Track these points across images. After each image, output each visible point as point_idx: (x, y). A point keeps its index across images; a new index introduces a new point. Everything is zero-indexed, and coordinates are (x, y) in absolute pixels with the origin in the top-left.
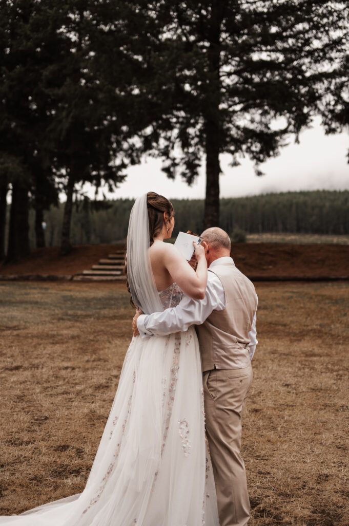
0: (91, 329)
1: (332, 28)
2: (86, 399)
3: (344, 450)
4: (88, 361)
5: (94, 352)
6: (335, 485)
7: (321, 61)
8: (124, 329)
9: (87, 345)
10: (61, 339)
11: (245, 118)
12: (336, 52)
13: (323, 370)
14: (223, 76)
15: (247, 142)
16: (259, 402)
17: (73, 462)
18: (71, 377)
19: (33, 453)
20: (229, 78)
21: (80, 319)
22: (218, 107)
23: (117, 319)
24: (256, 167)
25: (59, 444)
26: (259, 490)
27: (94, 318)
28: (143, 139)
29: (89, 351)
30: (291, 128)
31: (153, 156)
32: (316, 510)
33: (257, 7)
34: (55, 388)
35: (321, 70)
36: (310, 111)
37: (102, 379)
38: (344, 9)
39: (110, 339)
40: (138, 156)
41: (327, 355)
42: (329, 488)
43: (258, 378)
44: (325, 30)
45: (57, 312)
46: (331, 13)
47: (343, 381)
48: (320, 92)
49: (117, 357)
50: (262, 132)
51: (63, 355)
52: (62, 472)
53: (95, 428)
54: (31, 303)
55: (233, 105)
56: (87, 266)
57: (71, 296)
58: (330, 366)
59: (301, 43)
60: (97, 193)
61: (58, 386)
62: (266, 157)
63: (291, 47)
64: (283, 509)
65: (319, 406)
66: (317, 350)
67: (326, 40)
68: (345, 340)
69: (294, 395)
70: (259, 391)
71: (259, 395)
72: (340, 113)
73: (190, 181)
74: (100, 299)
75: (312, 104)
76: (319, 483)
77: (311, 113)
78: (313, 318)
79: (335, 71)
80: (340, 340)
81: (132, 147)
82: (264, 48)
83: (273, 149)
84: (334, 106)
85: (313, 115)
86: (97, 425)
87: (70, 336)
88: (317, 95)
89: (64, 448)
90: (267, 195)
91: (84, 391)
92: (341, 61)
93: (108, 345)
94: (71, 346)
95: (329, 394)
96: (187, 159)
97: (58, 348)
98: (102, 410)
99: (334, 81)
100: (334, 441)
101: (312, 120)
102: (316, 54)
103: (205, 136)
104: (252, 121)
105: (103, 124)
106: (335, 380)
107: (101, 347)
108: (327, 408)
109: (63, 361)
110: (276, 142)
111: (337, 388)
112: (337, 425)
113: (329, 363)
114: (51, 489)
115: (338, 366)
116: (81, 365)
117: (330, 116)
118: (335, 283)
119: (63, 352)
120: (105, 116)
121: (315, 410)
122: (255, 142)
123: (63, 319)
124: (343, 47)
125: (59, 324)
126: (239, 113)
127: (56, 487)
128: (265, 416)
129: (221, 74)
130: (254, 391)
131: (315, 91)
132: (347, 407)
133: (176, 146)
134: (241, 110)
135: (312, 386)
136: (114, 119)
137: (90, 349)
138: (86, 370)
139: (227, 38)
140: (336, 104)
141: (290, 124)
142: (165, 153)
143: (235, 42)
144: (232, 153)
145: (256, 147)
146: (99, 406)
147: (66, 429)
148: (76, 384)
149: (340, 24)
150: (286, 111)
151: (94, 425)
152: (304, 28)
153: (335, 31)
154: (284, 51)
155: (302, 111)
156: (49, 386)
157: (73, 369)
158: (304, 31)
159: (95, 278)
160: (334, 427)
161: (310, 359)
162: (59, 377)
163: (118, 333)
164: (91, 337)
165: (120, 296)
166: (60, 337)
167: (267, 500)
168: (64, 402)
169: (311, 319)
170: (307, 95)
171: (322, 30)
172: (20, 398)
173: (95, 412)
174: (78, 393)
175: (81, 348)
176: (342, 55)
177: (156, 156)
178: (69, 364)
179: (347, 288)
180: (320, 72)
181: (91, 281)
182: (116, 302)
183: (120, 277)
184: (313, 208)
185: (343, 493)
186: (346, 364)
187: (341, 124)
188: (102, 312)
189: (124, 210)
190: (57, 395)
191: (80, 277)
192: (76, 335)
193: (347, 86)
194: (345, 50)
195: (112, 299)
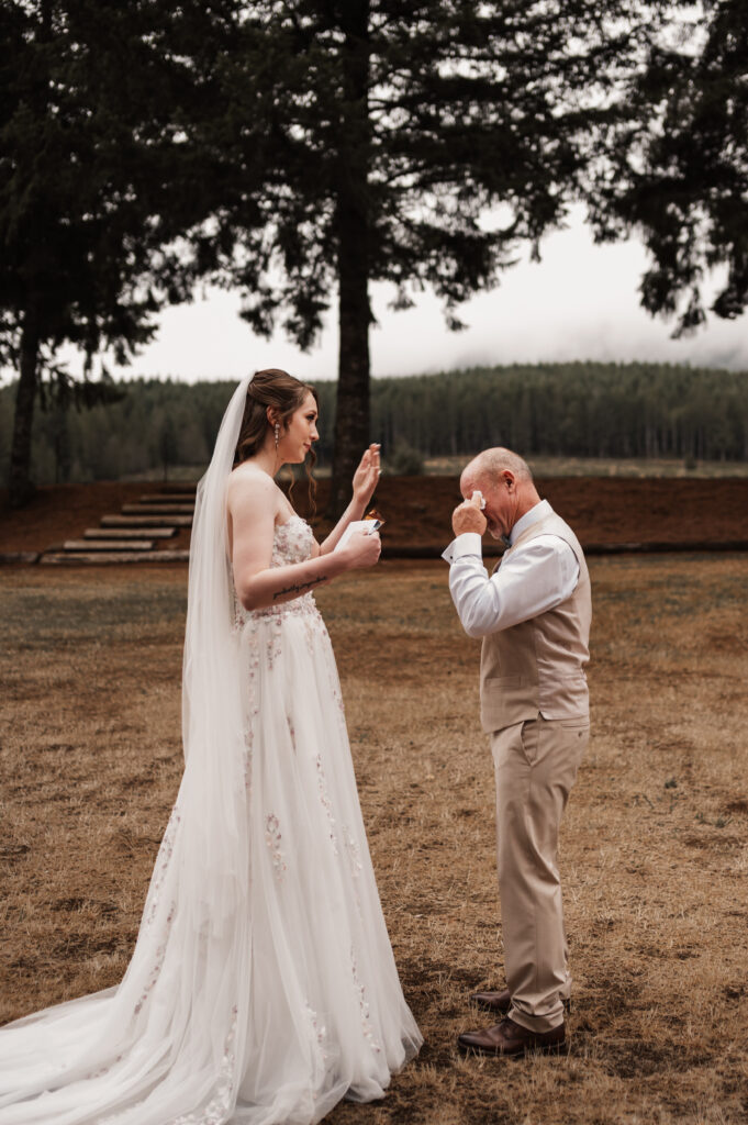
0: (98, 666)
1: (609, 14)
2: (106, 807)
3: (642, 874)
4: (99, 732)
5: (112, 712)
6: (626, 937)
7: (586, 85)
9: (92, 701)
10: (34, 690)
11: (425, 204)
12: (618, 65)
13: (597, 732)
14: (377, 109)
15: (429, 257)
16: (471, 797)
17: (97, 928)
18: (67, 765)
19: (7, 918)
20: (388, 114)
21: (69, 646)
22: (365, 177)
23: (154, 644)
24: (448, 311)
25: (60, 896)
26: (481, 956)
27: (102, 644)
28: (196, 246)
29: (98, 712)
30: (523, 227)
31: (222, 285)
32: (593, 982)
34: (35, 789)
35: (587, 104)
36: (563, 190)
37: (138, 766)
39: (144, 686)
40: (184, 283)
42: (614, 943)
43: (466, 751)
44: (594, 18)
45: (14, 632)
47: (635, 749)
48: (583, 150)
49: (164, 722)
50: (460, 234)
51: (41, 722)
52: (76, 948)
53: (136, 862)
55: (399, 175)
56: (75, 531)
57: (42, 597)
59: (544, 43)
60: (88, 365)
61: (41, 785)
62: (470, 289)
63: (522, 51)
65: (592, 799)
67: (595, 40)
68: (637, 672)
70: (471, 775)
71: (470, 784)
72: (624, 198)
73: (305, 340)
74: (110, 603)
75: (567, 178)
76: (595, 936)
77: (565, 196)
79: (614, 107)
80: (628, 671)
81: (171, 264)
82: (464, 51)
83: (485, 272)
84: (612, 181)
85: (568, 201)
86: (137, 857)
87: (51, 681)
88: (577, 156)
89: (74, 904)
90: (468, 371)
91: (101, 793)
92: (628, 87)
93: (140, 698)
94: (58, 703)
95: (609, 775)
96: (295, 293)
97: (29, 708)
98: (146, 828)
99: (612, 129)
100: (622, 860)
101: (566, 212)
102: (575, 69)
103: (336, 241)
104: (440, 210)
105: (104, 209)
106: (620, 748)
107: (126, 702)
108: (607, 802)
109: (44, 733)
110: (491, 256)
111: (625, 764)
112: (627, 832)
113: (607, 717)
114: (58, 980)
115: (626, 723)
116: (86, 740)
117: (604, 204)
118: (616, 559)
119: (41, 715)
120: (109, 192)
121: (583, 805)
122: (445, 255)
123: (30, 647)
124: (632, 56)
125: (23, 659)
126: (411, 192)
127: (69, 977)
128: (484, 822)
129: (371, 105)
130: (459, 775)
131: (573, 148)
132: (645, 797)
133: (272, 262)
134: (415, 186)
136: (130, 197)
137: (103, 707)
138: (98, 750)
139: (382, 26)
140: (615, 179)
141: (520, 218)
142: (249, 278)
143: (403, 35)
144: (398, 279)
145: (447, 267)
146: (139, 821)
147: (72, 869)
148: (80, 779)
149: (626, 5)
150: (511, 191)
151: (131, 856)
152: (549, 12)
153: (614, 21)
154: (506, 59)
155: (545, 191)
156: (22, 786)
157: (70, 748)
158: (550, 16)
159: (93, 557)
160: (622, 836)
162: (41, 767)
163: (158, 673)
164: (101, 684)
165: (156, 596)
166: (29, 686)
167: (498, 971)
168: (59, 816)
170: (555, 158)
171: (587, 16)
173: (129, 831)
174: (89, 796)
175: (82, 707)
176: (629, 72)
177: (227, 284)
178: (58, 740)
179: (639, 567)
180: (584, 107)
181: (82, 564)
182: (147, 609)
183: (151, 555)
184: (566, 401)
185: (641, 949)
186: (641, 718)
187: (626, 221)
188: (118, 630)
189: (150, 406)
190: (43, 802)
191: (58, 556)
192: (65, 680)
193: (639, 140)
194: (636, 64)
195: (138, 602)
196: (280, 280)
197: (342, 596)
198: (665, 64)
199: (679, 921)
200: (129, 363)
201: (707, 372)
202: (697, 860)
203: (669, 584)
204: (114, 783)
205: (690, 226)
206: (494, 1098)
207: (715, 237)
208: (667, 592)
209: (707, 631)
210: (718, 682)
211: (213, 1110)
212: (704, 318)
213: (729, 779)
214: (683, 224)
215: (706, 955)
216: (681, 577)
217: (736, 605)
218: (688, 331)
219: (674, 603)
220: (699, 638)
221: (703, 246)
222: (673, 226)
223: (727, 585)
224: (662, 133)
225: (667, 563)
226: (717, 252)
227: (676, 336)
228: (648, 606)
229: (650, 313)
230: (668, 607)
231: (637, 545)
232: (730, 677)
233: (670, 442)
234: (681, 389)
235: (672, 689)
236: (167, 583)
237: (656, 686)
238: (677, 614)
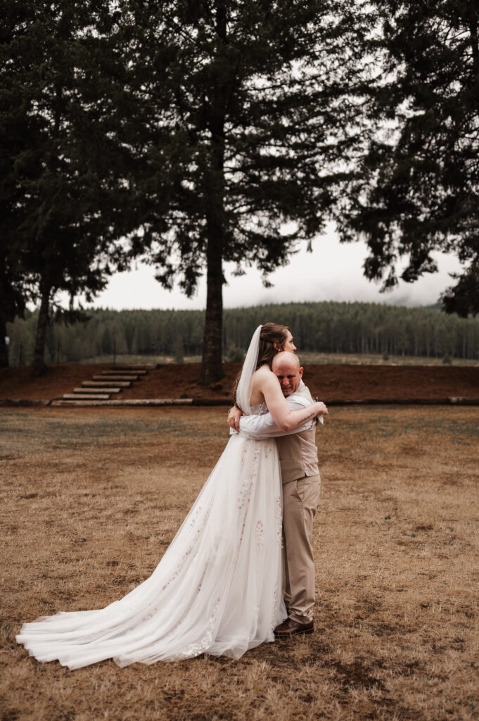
0: (96, 457)
1: (349, 124)
2: (118, 522)
3: (378, 557)
4: (105, 489)
5: (108, 480)
6: (373, 582)
7: (337, 160)
8: (132, 457)
9: (97, 474)
10: (67, 468)
11: (252, 222)
12: (353, 150)
13: (349, 492)
14: (228, 172)
15: (253, 249)
17: (129, 574)
18: (94, 503)
19: (86, 568)
20: (234, 174)
21: (78, 447)
22: (223, 209)
23: (120, 447)
24: (264, 277)
25: (108, 560)
27: (95, 446)
28: (133, 242)
29: (102, 479)
30: (302, 233)
31: (147, 263)
32: (360, 600)
33: (266, 95)
34: (82, 514)
35: (337, 171)
36: (324, 215)
37: (128, 504)
38: (363, 104)
39: (120, 467)
40: (125, 261)
41: (351, 479)
42: (368, 585)
44: (341, 125)
45: (48, 440)
46: (348, 107)
47: (369, 501)
48: (335, 194)
50: (269, 237)
51: (75, 483)
52: (121, 581)
54: (14, 431)
55: (239, 207)
56: (69, 389)
57: (58, 423)
58: (354, 489)
59: (314, 138)
60: (71, 302)
61: (84, 512)
62: (274, 265)
63: (303, 142)
64: (331, 601)
65: (350, 524)
66: (339, 475)
67: (342, 137)
68: (366, 465)
69: (325, 515)
72: (356, 219)
73: (189, 292)
74: (93, 426)
75: (326, 208)
76: (359, 582)
77: (325, 217)
78: (332, 443)
79: (352, 173)
80: (361, 464)
81: (119, 250)
82: (273, 142)
83: (283, 256)
84: (350, 211)
85: (326, 220)
86: (138, 544)
87: (74, 464)
88: (332, 198)
89: (115, 563)
90: (267, 306)
91: (114, 516)
93: (121, 473)
94: (81, 475)
95: (357, 513)
96: (185, 267)
97: (67, 477)
99: (350, 184)
100: (368, 550)
101: (325, 225)
102: (331, 152)
103: (205, 239)
104: (260, 224)
105: (83, 222)
106: (361, 501)
107: (114, 475)
108: (357, 525)
109: (78, 488)
110: (285, 248)
111: (364, 508)
112: (369, 538)
113: (353, 486)
114: (117, 594)
115: (363, 489)
116: (100, 492)
117: (346, 221)
118: (351, 408)
119: (74, 480)
120: (86, 213)
121: (346, 526)
122: (262, 248)
123: (59, 448)
124: (361, 146)
125: (57, 453)
126: (245, 215)
129: (225, 170)
131: (330, 193)
132: (376, 523)
133: (173, 251)
134: (248, 212)
135: (340, 506)
136: (97, 216)
137: (103, 477)
138: (107, 497)
140: (351, 209)
141: (301, 228)
142: (160, 259)
144: (238, 260)
145: (263, 253)
148: (102, 509)
149: (358, 119)
150: (297, 215)
151: (135, 544)
152: (319, 123)
153: (352, 127)
154: (295, 147)
155: (315, 216)
156: (75, 512)
157: (94, 496)
158: (318, 125)
159: (78, 403)
160: (366, 540)
161: (335, 482)
162: (82, 504)
163: (127, 461)
164: (100, 466)
165: (116, 423)
166: (64, 466)
168: (97, 526)
169: (330, 445)
170: (320, 198)
171: (338, 124)
172: (49, 523)
173: (132, 533)
174: (109, 517)
175: (93, 476)
176: (359, 154)
177: (150, 262)
178: (87, 491)
179: (363, 412)
180: (336, 173)
181: (73, 406)
182: (113, 429)
183: (108, 402)
184: (319, 323)
185: (380, 587)
186: (370, 487)
187: (356, 230)
188: (100, 439)
189: (97, 322)
190: (88, 519)
191: (60, 401)
192: (81, 463)
193: (364, 189)
194: (363, 150)
195: (108, 426)
196: (176, 260)
197: (212, 425)
198: (378, 149)
199: (397, 577)
200: (93, 301)
201: (395, 308)
202: (403, 551)
203: (380, 421)
204: (120, 511)
205: (390, 234)
206: (322, 642)
207: (403, 240)
208: (379, 425)
209: (401, 445)
210: (408, 470)
211: (205, 641)
212: (397, 282)
213: (416, 516)
214: (387, 232)
215: (410, 591)
216: (386, 417)
217: (415, 432)
218: (388, 288)
219: (383, 430)
220: (397, 448)
221: (397, 244)
222: (381, 234)
223: (410, 422)
224: (376, 186)
225: (378, 410)
226: (404, 247)
227: (382, 291)
228: (370, 432)
229: (368, 279)
230: (380, 433)
231: (361, 400)
232: (412, 468)
233: (375, 345)
234: (381, 317)
235: (384, 473)
236: (120, 417)
237: (376, 472)
238: (385, 436)
